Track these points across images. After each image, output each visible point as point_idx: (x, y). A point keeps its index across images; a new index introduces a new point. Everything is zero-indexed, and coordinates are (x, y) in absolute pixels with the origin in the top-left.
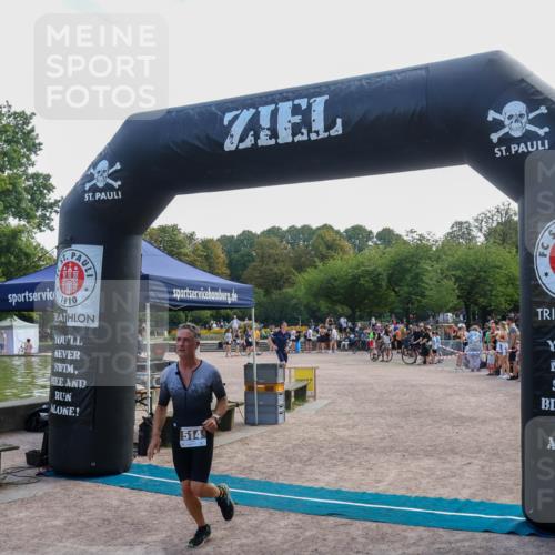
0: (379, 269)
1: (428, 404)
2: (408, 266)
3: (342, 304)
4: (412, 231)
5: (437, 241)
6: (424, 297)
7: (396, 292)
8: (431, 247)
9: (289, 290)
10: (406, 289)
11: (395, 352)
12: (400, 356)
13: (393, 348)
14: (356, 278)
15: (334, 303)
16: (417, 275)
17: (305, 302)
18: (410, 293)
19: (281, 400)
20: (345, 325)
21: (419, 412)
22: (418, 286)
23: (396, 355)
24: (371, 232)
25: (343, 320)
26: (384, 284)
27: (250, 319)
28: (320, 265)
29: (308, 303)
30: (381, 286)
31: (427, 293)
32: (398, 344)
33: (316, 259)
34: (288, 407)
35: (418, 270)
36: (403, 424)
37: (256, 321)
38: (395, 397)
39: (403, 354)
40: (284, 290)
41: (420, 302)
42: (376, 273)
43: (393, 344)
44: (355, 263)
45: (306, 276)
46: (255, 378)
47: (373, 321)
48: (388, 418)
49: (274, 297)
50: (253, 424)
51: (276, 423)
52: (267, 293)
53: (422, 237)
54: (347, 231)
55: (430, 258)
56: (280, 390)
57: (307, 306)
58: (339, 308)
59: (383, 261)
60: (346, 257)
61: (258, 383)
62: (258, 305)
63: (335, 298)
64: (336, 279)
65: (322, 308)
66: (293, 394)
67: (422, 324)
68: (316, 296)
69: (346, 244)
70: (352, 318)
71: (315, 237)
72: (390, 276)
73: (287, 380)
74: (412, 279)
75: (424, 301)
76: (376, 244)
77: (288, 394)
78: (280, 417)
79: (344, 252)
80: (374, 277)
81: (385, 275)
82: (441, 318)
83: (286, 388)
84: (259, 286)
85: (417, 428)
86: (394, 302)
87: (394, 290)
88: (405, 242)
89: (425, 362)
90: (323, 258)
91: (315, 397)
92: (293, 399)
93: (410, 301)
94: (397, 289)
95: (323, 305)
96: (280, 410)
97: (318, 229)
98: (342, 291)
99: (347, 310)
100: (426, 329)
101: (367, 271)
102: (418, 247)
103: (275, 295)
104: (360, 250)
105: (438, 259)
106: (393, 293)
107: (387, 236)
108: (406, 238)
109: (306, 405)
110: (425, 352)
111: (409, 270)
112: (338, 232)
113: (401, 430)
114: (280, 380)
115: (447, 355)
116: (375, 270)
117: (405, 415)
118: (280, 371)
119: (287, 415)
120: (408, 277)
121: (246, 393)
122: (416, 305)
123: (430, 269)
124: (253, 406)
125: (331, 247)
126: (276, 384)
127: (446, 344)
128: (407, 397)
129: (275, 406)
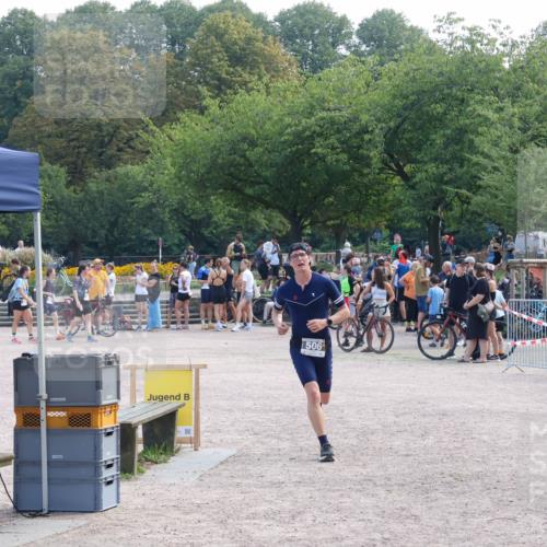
0: (365, 118)
1: (484, 460)
2: (439, 108)
3: (268, 206)
4: (450, 20)
5: (514, 45)
6: (475, 188)
7: (405, 177)
8: (498, 61)
9: (134, 170)
10: (432, 168)
11: (400, 328)
12: (412, 338)
13: (397, 317)
14: (304, 140)
15: (249, 203)
16: (462, 131)
17: (174, 199)
18: (440, 180)
19: (110, 449)
20: (274, 261)
21: (458, 478)
22: (462, 162)
23: (403, 337)
24: (343, 21)
26: (375, 155)
27: (30, 243)
28: (212, 104)
29: (182, 204)
30: (366, 161)
31: (487, 179)
32: (409, 309)
33: (204, 90)
34: (127, 467)
35: (463, 121)
36: (417, 509)
37: (46, 247)
38: (398, 443)
39: (421, 333)
40: (121, 170)
41: (466, 201)
42: (356, 127)
43: (395, 307)
45: (177, 133)
46: (43, 393)
47: (347, 249)
48: (382, 492)
49: (92, 186)
50: (36, 513)
51: (95, 507)
52: (77, 175)
53: (475, 35)
54: (282, 18)
55: (495, 89)
56: (106, 422)
57: (178, 212)
58: (260, 217)
59: (375, 96)
60: (280, 84)
61: (49, 408)
62: (53, 207)
63: (249, 191)
64: (253, 144)
66: (140, 433)
67: (470, 258)
68: (202, 185)
69: (280, 51)
71: (199, 33)
72: (392, 136)
73: (125, 401)
74: (449, 142)
75: (477, 199)
76: (357, 53)
77: (126, 432)
78: (107, 494)
79: (274, 70)
80: (352, 139)
83: (124, 415)
84: (55, 158)
85: (454, 520)
86: (399, 203)
87: (400, 172)
88: (432, 48)
89: (476, 355)
90: (221, 87)
91: (195, 442)
92: (140, 448)
93: (440, 201)
94: (407, 169)
95: (221, 209)
96: (107, 474)
97: (210, 9)
98: (267, 173)
99: (281, 223)
100: (480, 270)
101: (332, 122)
102: (465, 60)
103: (96, 182)
104: (317, 66)
105: (516, 93)
106: (397, 180)
107: (384, 33)
108: (433, 36)
109: (175, 462)
110: (477, 329)
111: (439, 121)
112: (259, 20)
113: (411, 525)
114: (107, 398)
115: (534, 336)
116: (355, 119)
117: (424, 487)
118: (107, 377)
119: (125, 487)
120: (438, 139)
121: (17, 432)
122: (457, 211)
123: (493, 116)
124: (39, 464)
125: (242, 57)
126: (97, 406)
127: (532, 310)
128: (430, 441)
129: (95, 464)
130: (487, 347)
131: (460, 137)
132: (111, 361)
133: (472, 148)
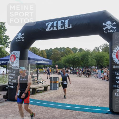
1: (89, 86)
2: (85, 56)
3: (71, 64)
4: (86, 49)
5: (91, 51)
6: (89, 63)
9: (60, 61)
10: (85, 61)
11: (82, 75)
14: (74, 59)
16: (87, 58)
18: (85, 62)
20: (72, 69)
21: (87, 87)
24: (77, 49)
25: (71, 68)
26: (80, 60)
27: (51, 67)
28: (66, 56)
29: (64, 64)
30: (79, 60)
31: (89, 62)
33: (66, 55)
35: (87, 57)
37: (53, 68)
38: (82, 84)
39: (84, 75)
43: (82, 73)
44: (74, 55)
45: (63, 58)
46: (52, 80)
47: (78, 68)
48: (81, 89)
49: (56, 63)
50: (52, 90)
51: (57, 90)
52: (55, 62)
53: (88, 50)
54: (72, 49)
55: (90, 55)
56: (58, 82)
58: (70, 65)
59: (80, 55)
61: (53, 81)
62: (53, 64)
64: (70, 59)
65: (67, 65)
68: (66, 62)
69: (72, 51)
70: (73, 67)
71: (65, 50)
72: (81, 58)
73: (59, 81)
74: (86, 59)
75: (89, 64)
77: (59, 83)
78: (58, 88)
79: (72, 53)
80: (78, 58)
81: (80, 58)
82: (92, 67)
83: (59, 82)
84: (53, 60)
85: (87, 91)
86: (82, 64)
88: (85, 51)
89: (89, 77)
90: (67, 54)
92: (60, 85)
93: (85, 64)
94: (83, 61)
95: (67, 64)
96: (58, 87)
97: (66, 48)
98: (71, 61)
99: (72, 66)
101: (76, 57)
102: (87, 52)
104: (75, 53)
105: (92, 55)
106: (82, 62)
107: (81, 50)
108: (85, 50)
110: (89, 75)
111: (85, 57)
112: (70, 49)
113: (83, 91)
114: (58, 80)
115: (93, 75)
116: (78, 57)
117: (84, 88)
118: (58, 79)
119: (59, 88)
120: (85, 59)
121: (50, 83)
122: (87, 65)
123: (90, 57)
124: (52, 86)
125: (69, 52)
126: (57, 81)
127: (93, 73)
128: (85, 84)
129: (57, 86)
130: (90, 76)
131: (87, 59)
132: (58, 77)
133: (88, 59)
